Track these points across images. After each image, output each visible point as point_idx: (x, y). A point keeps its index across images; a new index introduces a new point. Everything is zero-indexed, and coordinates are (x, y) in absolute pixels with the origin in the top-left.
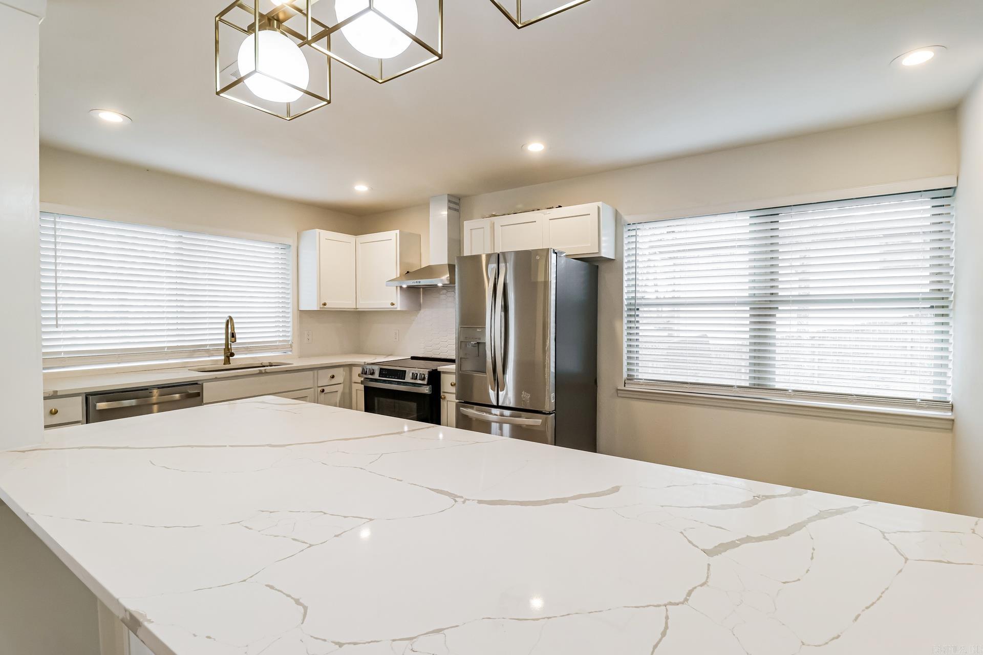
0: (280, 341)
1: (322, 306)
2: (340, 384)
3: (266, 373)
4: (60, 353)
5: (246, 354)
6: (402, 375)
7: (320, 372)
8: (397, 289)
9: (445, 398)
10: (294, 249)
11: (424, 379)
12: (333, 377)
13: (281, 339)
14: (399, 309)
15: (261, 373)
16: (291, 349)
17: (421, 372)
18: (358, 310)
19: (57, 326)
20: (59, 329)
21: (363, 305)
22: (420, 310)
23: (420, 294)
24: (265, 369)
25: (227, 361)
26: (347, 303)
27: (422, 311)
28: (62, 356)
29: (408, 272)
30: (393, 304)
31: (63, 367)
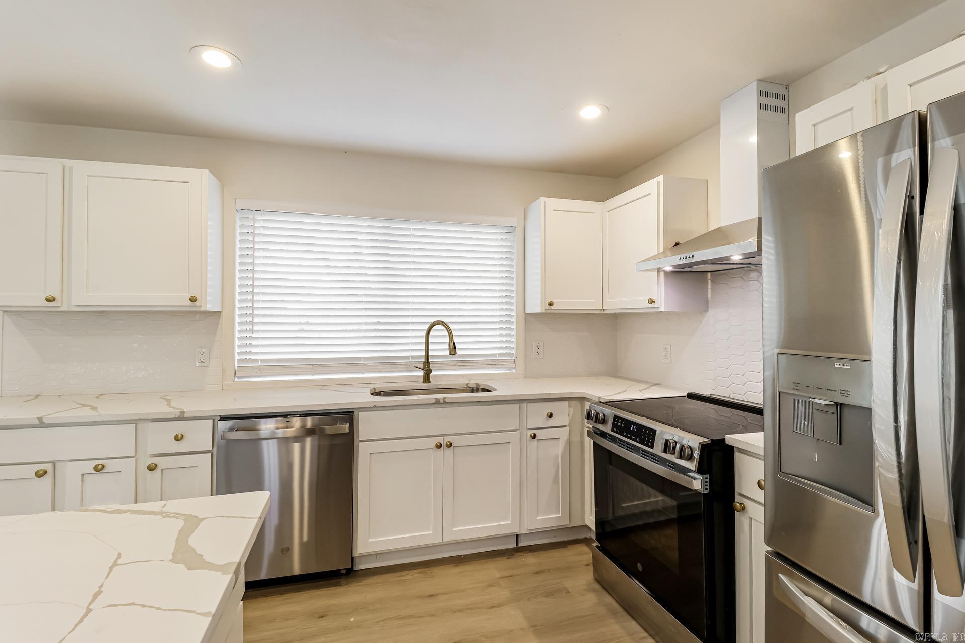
0: (500, 355)
1: (548, 307)
2: (565, 427)
3: (445, 403)
4: (257, 360)
5: (456, 370)
6: (649, 437)
7: (531, 406)
8: (659, 275)
9: (744, 509)
10: (519, 231)
11: (690, 458)
12: (551, 416)
13: (504, 351)
14: (662, 310)
15: (437, 402)
16: (514, 366)
17: (685, 442)
18: (605, 312)
19: (252, 331)
20: (254, 335)
21: (615, 303)
22: (707, 311)
23: (707, 283)
24: (445, 398)
25: (427, 379)
26: (588, 302)
27: (711, 312)
28: (260, 364)
29: (677, 244)
30: (652, 302)
31: (259, 376)
